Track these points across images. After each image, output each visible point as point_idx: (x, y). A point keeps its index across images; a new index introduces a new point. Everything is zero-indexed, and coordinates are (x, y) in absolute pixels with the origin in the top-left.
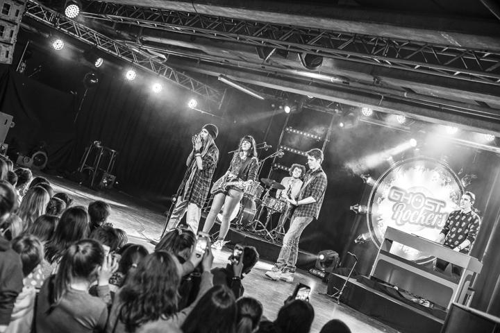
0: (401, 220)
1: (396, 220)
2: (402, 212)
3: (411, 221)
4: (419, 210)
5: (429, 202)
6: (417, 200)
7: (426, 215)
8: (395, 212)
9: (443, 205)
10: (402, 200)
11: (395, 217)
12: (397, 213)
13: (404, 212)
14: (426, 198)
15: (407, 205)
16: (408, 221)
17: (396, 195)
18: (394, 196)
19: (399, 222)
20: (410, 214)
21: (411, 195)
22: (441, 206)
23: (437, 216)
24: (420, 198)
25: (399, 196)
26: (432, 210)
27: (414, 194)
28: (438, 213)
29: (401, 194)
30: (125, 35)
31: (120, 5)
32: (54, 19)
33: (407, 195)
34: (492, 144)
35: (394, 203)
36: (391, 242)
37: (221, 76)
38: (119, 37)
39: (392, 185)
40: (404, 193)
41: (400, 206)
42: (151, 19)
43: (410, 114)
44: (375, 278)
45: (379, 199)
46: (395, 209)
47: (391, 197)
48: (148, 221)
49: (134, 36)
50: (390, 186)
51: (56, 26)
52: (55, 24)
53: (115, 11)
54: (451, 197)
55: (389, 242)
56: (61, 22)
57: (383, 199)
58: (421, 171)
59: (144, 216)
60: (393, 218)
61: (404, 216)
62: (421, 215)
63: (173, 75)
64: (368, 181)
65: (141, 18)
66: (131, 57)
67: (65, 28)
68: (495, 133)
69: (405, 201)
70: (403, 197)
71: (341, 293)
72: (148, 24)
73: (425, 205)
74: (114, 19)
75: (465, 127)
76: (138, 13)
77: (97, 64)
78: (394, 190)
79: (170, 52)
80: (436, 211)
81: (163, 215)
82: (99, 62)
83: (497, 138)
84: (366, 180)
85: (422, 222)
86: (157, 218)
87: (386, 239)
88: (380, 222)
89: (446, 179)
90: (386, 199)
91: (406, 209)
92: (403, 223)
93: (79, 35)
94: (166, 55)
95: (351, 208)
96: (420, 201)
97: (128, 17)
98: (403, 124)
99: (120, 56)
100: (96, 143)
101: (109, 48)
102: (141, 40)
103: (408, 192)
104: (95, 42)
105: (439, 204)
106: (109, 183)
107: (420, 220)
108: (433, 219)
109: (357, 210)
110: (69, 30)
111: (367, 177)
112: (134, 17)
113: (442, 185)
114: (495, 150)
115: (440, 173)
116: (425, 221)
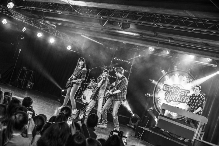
0: (169, 100)
1: (167, 100)
2: (169, 96)
3: (174, 100)
4: (178, 95)
5: (182, 91)
6: (176, 90)
7: (181, 97)
8: (166, 96)
9: (188, 92)
10: (169, 90)
11: (166, 98)
12: (167, 96)
13: (170, 96)
14: (180, 89)
15: (172, 92)
16: (172, 100)
17: (166, 88)
18: (165, 89)
19: (168, 101)
20: (173, 97)
21: (173, 88)
22: (187, 93)
23: (186, 97)
24: (177, 89)
25: (168, 88)
26: (183, 94)
27: (175, 87)
28: (186, 96)
29: (169, 88)
30: (36, 16)
31: (33, 2)
32: (2, 10)
33: (172, 88)
34: (211, 63)
35: (165, 92)
36: (165, 110)
37: (83, 34)
38: (34, 17)
39: (164, 83)
40: (170, 87)
41: (168, 93)
42: (48, 8)
43: (172, 50)
44: (158, 128)
45: (158, 90)
46: (166, 95)
47: (164, 89)
48: (50, 103)
49: (40, 16)
50: (163, 84)
51: (3, 13)
52: (2, 11)
53: (31, 5)
54: (192, 88)
55: (164, 111)
56: (5, 11)
57: (160, 90)
58: (178, 76)
59: (47, 102)
60: (165, 99)
61: (170, 98)
62: (178, 97)
63: (59, 34)
64: (153, 82)
65: (44, 8)
66: (39, 26)
67: (7, 14)
68: (212, 57)
69: (171, 91)
70: (170, 89)
71: (142, 135)
72: (47, 11)
73: (180, 92)
74: (31, 8)
75: (198, 55)
76: (42, 6)
77: (23, 30)
78: (165, 86)
79: (58, 24)
80: (185, 95)
81: (57, 101)
82: (24, 29)
83: (213, 60)
84: (152, 82)
85: (179, 101)
86: (54, 102)
87: (162, 109)
88: (159, 101)
89: (190, 80)
90: (162, 90)
91: (171, 94)
92: (170, 101)
93: (14, 16)
94: (56, 25)
95: (145, 95)
96: (178, 90)
97: (37, 7)
98: (168, 55)
99: (34, 26)
100: (24, 68)
101: (28, 22)
102: (44, 18)
103: (172, 87)
104: (22, 20)
105: (187, 92)
106: (31, 86)
107: (178, 100)
108: (184, 99)
109: (148, 96)
110: (10, 14)
111: (153, 80)
112: (40, 7)
113: (188, 83)
114: (212, 65)
115: (186, 77)
116: (180, 100)
